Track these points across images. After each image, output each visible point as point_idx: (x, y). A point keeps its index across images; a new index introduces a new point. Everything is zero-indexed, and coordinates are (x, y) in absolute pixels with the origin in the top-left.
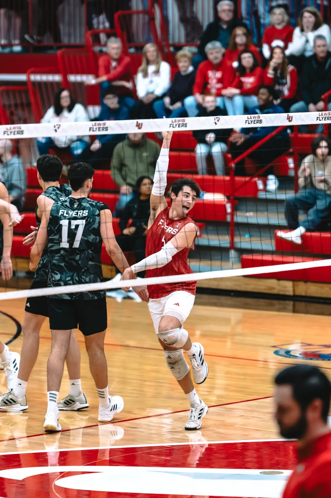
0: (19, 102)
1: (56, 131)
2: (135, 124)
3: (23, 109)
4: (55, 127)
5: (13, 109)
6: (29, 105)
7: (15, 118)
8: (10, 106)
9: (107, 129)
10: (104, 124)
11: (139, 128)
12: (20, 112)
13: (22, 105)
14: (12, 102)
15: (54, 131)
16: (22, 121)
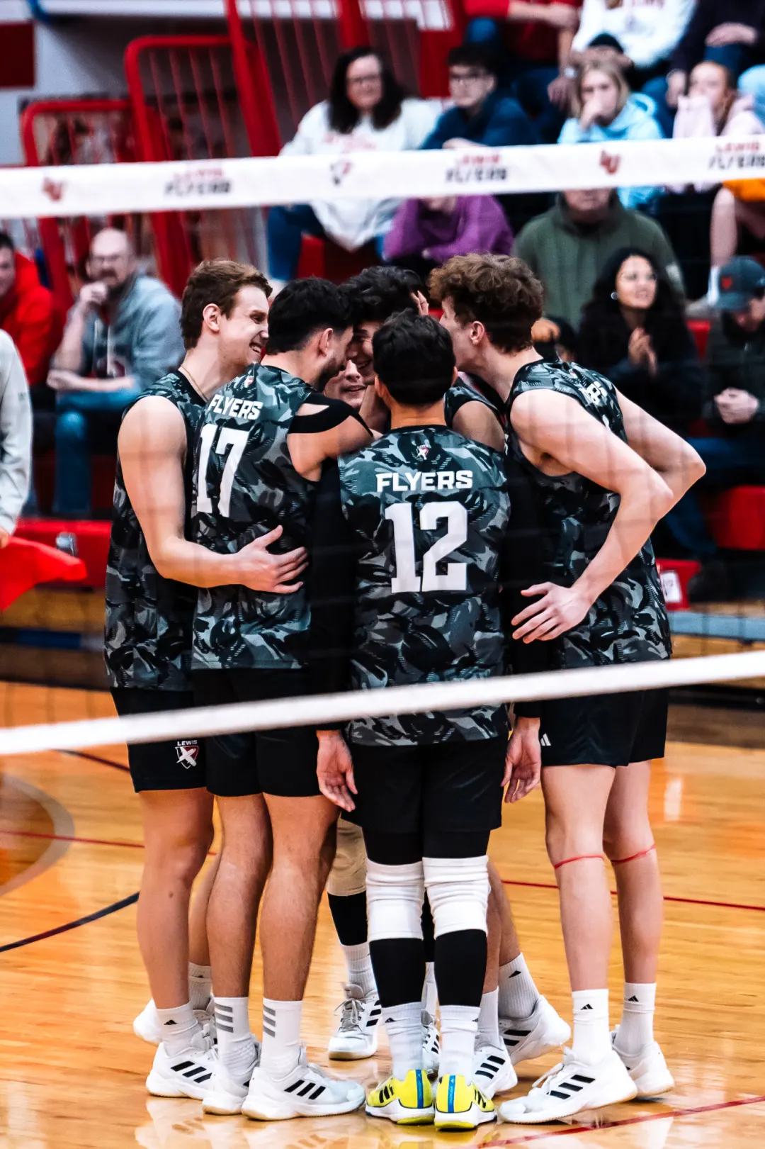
0: (198, 87)
1: (337, 181)
2: (597, 158)
3: (213, 110)
4: (332, 167)
5: (180, 107)
6: (231, 95)
7: (187, 140)
8: (170, 100)
9: (503, 174)
10: (496, 159)
11: (612, 171)
12: (201, 121)
13: (210, 96)
14: (178, 88)
15: (331, 184)
16: (210, 151)
